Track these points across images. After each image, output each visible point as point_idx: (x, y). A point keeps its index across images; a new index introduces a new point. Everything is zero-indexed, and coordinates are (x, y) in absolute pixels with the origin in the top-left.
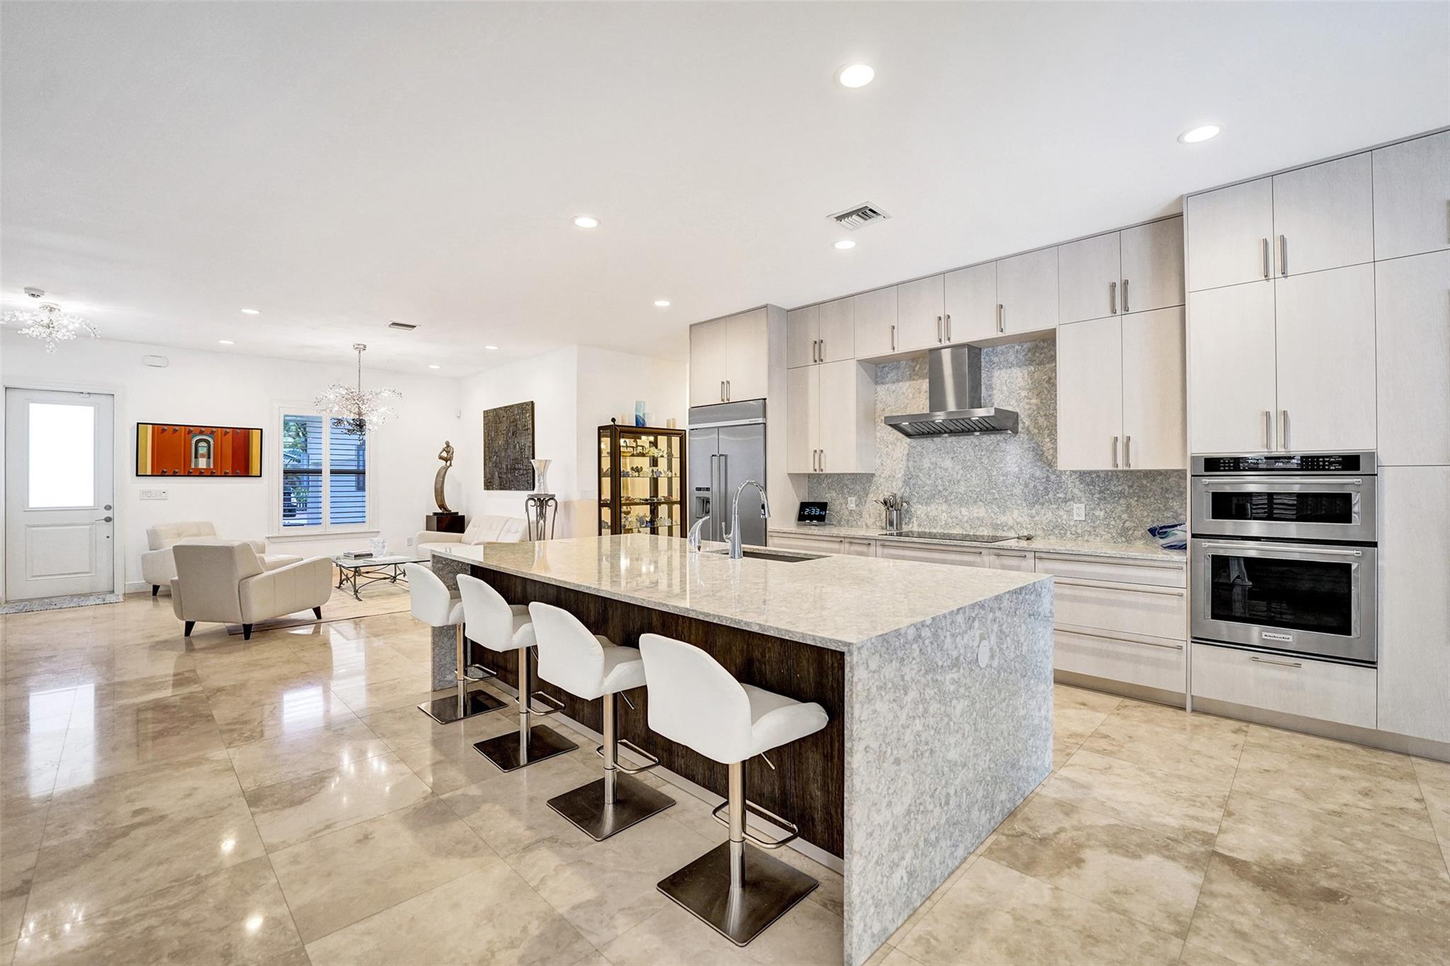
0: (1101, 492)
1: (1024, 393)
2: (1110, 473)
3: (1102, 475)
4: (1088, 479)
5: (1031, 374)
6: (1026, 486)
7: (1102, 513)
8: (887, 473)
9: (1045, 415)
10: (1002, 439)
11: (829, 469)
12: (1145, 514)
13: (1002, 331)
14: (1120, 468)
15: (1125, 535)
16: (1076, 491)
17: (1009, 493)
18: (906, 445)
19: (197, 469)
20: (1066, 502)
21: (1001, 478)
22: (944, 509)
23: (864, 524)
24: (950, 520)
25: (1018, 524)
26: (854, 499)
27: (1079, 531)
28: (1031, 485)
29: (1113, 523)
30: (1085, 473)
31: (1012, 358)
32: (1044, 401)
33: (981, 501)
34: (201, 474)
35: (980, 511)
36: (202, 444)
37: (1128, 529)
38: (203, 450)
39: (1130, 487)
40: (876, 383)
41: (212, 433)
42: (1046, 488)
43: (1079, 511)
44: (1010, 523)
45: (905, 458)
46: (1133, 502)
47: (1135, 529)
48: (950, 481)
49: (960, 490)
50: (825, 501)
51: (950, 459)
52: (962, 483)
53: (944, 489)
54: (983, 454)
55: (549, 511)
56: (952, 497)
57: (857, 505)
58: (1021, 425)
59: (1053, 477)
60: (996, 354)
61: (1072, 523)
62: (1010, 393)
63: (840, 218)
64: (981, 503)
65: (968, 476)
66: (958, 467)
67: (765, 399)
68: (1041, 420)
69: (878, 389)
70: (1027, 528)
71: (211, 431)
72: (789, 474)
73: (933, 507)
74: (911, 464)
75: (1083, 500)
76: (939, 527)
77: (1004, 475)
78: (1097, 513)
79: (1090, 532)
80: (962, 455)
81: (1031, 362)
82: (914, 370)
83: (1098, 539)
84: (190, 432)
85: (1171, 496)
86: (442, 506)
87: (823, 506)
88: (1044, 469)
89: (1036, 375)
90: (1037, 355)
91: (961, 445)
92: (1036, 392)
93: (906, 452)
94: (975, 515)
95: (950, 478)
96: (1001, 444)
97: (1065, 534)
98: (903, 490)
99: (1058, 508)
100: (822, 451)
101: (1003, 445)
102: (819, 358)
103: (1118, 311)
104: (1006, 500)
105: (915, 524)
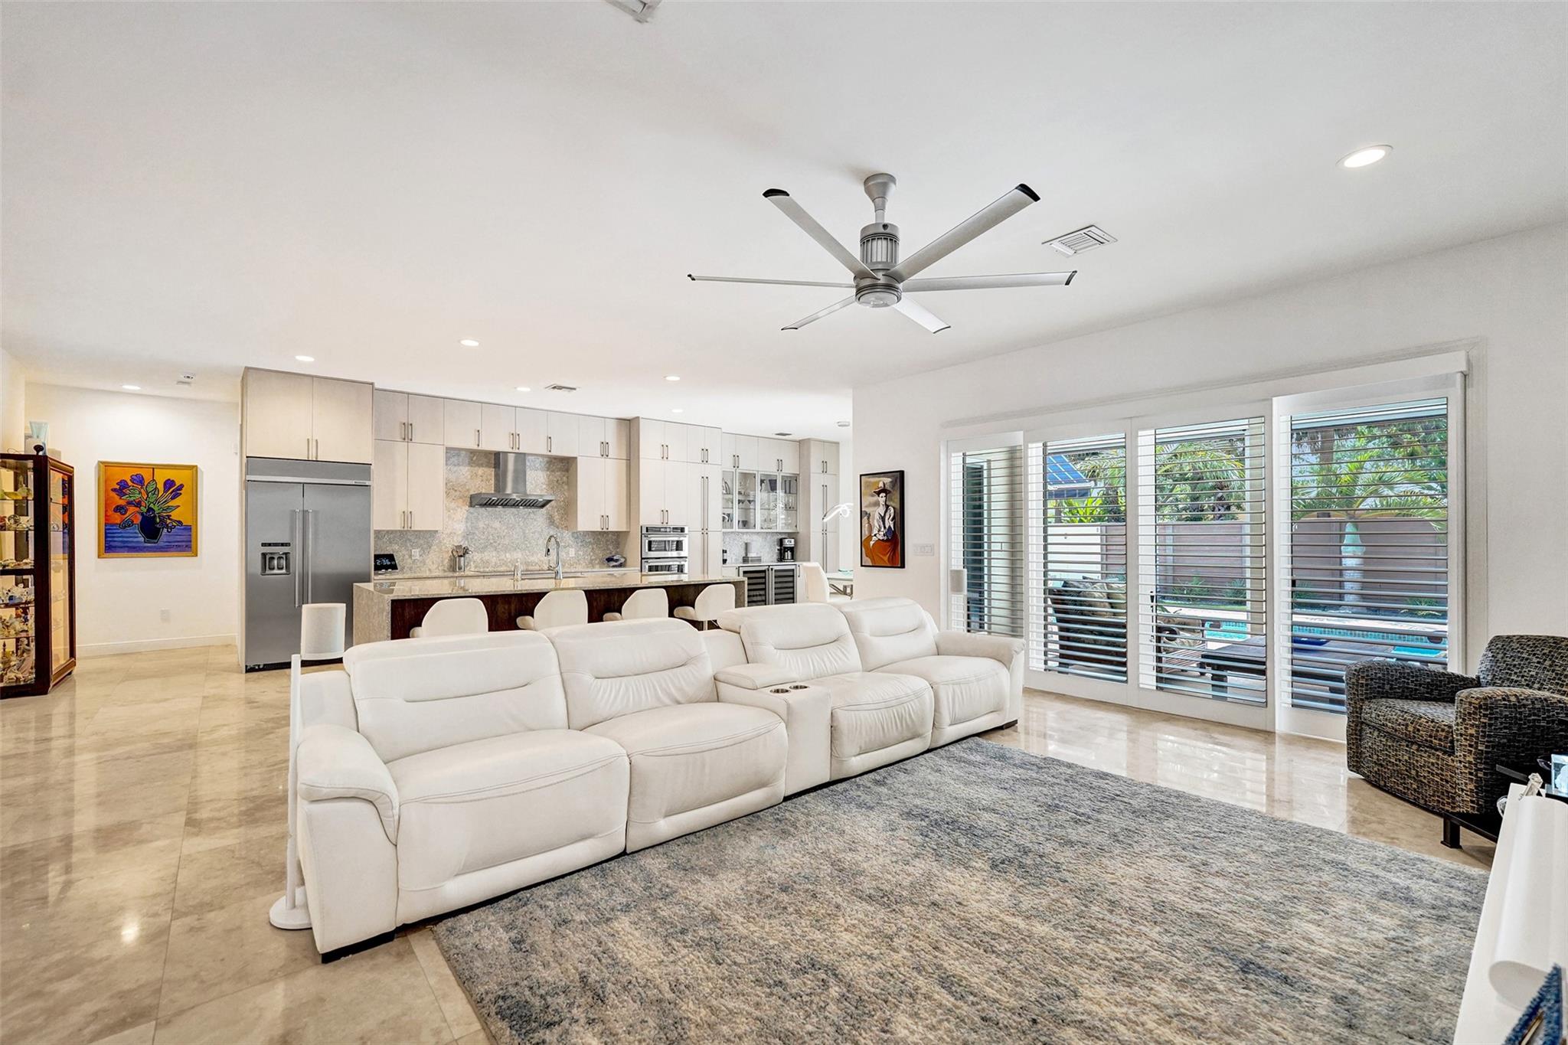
0: (581, 542)
3: (582, 534)
8: (448, 531)
10: (531, 511)
15: (591, 563)
16: (570, 542)
17: (535, 544)
18: (465, 512)
20: (565, 548)
21: (532, 535)
22: (494, 555)
23: (427, 569)
24: (498, 562)
25: (540, 561)
26: (418, 550)
27: (571, 562)
29: (586, 557)
30: (585, 531)
32: (554, 492)
33: (519, 549)
35: (518, 555)
37: (593, 560)
39: (594, 539)
43: (572, 552)
44: (536, 561)
45: (464, 520)
46: (595, 547)
47: (596, 559)
48: (498, 537)
49: (505, 542)
50: (389, 553)
51: (499, 523)
52: (506, 537)
53: (494, 541)
54: (520, 520)
56: (500, 547)
57: (420, 555)
59: (559, 534)
61: (568, 559)
62: (536, 485)
65: (511, 533)
66: (503, 528)
67: (370, 464)
73: (486, 553)
74: (469, 524)
75: (574, 546)
76: (491, 567)
78: (582, 552)
79: (576, 562)
81: (548, 469)
83: (580, 566)
87: (391, 557)
90: (552, 466)
93: (465, 516)
94: (515, 558)
95: (498, 534)
97: (565, 565)
98: (467, 541)
100: (412, 512)
101: (532, 515)
102: (407, 438)
103: (604, 456)
104: (534, 548)
105: (473, 566)
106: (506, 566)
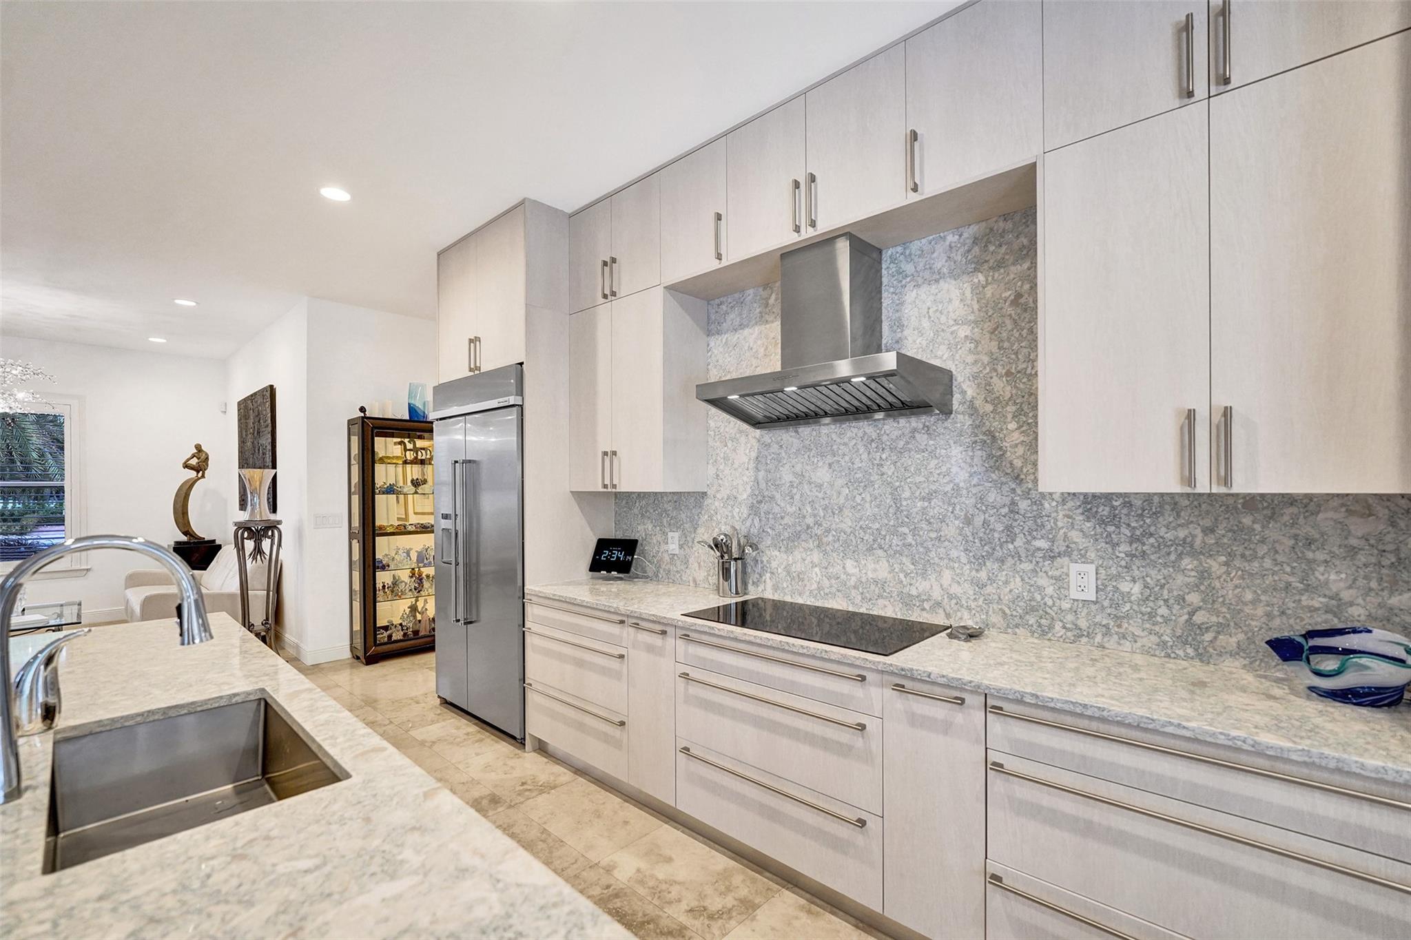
0: (1133, 540)
1: (964, 331)
2: (1156, 499)
3: (1138, 503)
4: (1104, 511)
5: (978, 290)
6: (968, 521)
7: (1136, 589)
8: (724, 493)
9: (1008, 374)
10: (921, 426)
12: (1249, 596)
13: (915, 189)
14: (1201, 488)
15: (1194, 642)
16: (1075, 535)
17: (933, 535)
18: (754, 442)
20: (1053, 558)
21: (919, 504)
22: (816, 560)
23: (691, 578)
24: (826, 583)
25: (951, 597)
26: (676, 535)
27: (1083, 623)
28: (978, 520)
29: (1163, 611)
30: (1094, 496)
31: (940, 263)
32: (1006, 345)
33: (881, 548)
35: (878, 568)
37: (1204, 630)
39: (1209, 531)
40: (709, 333)
42: (1009, 528)
43: (1083, 581)
44: (937, 594)
45: (752, 465)
46: (1215, 565)
47: (1221, 628)
48: (825, 509)
49: (843, 526)
51: (826, 467)
52: (846, 512)
53: (816, 523)
54: (884, 456)
56: (830, 538)
57: (681, 547)
58: (957, 398)
59: (1023, 505)
60: (909, 258)
61: (1066, 605)
62: (937, 333)
64: (880, 552)
65: (858, 499)
66: (840, 482)
67: (521, 364)
68: (999, 385)
69: (712, 344)
70: (969, 609)
72: (571, 492)
73: (798, 554)
74: (761, 474)
75: (1092, 555)
76: (808, 593)
77: (923, 499)
78: (1125, 587)
79: (1106, 626)
80: (847, 458)
81: (978, 265)
82: (767, 305)
83: (1127, 645)
85: (1320, 556)
87: (630, 546)
88: (1005, 489)
89: (989, 291)
90: (992, 248)
91: (846, 440)
92: (988, 326)
93: (754, 455)
94: (870, 575)
95: (827, 502)
96: (917, 435)
97: (1051, 627)
98: (748, 523)
99: (1034, 571)
100: (614, 453)
101: (922, 438)
102: (610, 291)
103: (1200, 89)
104: (928, 550)
105: (769, 584)
106: (847, 597)
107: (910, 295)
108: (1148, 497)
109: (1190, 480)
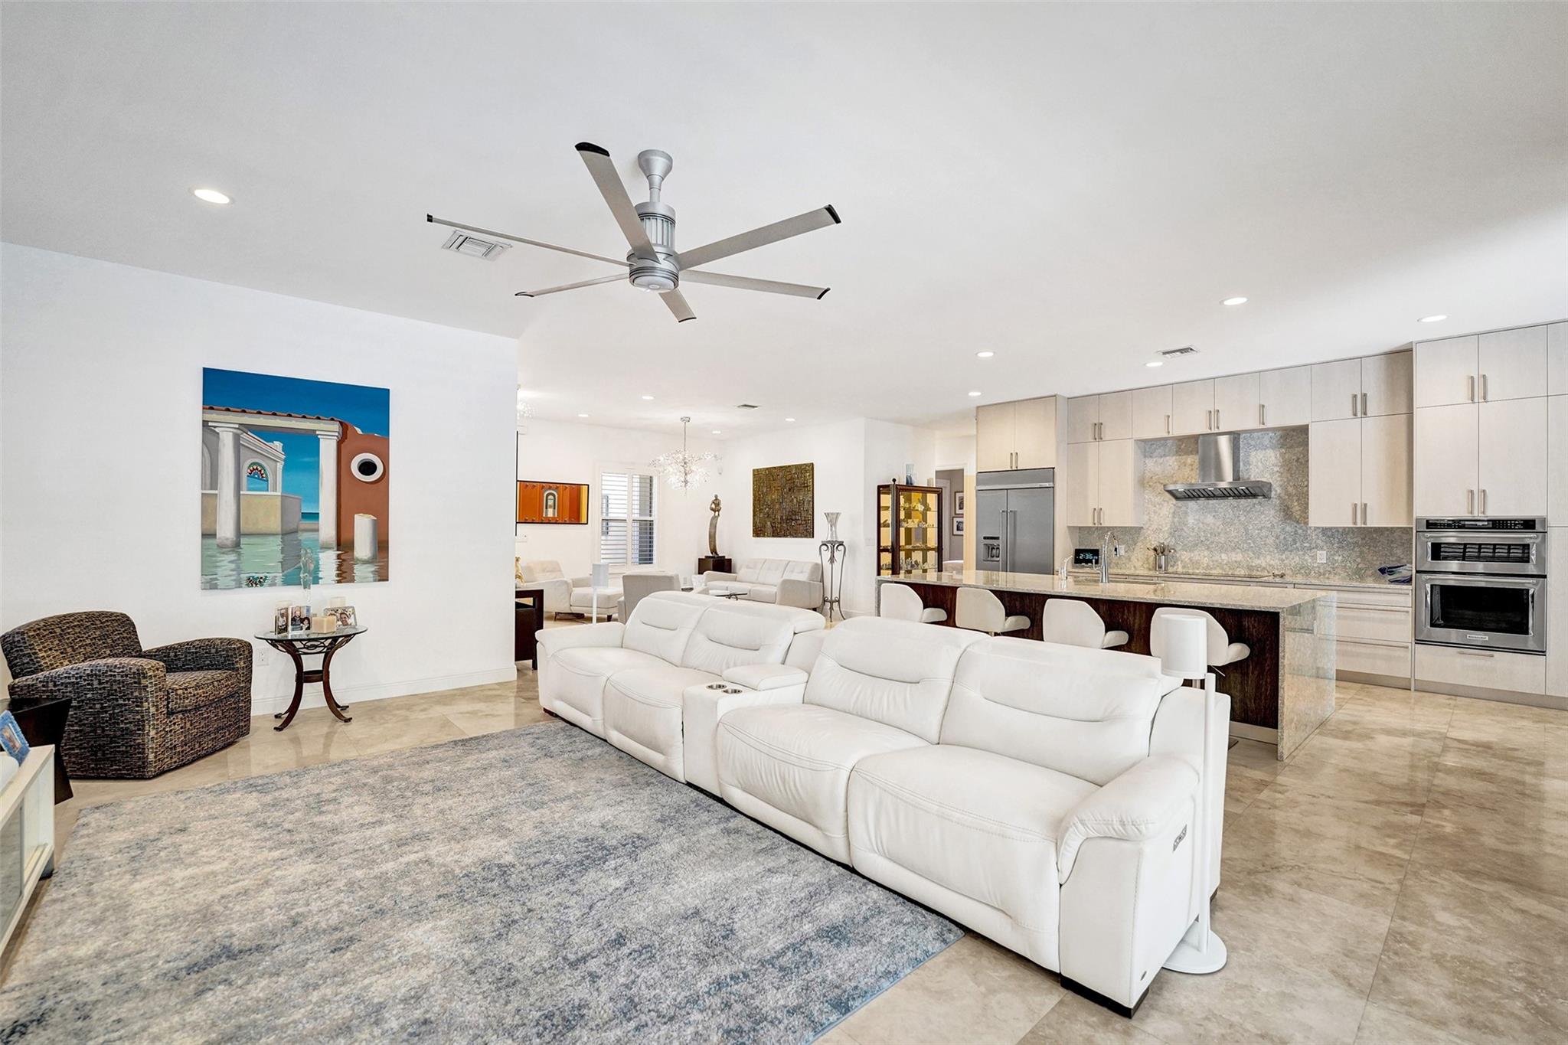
0: (1339, 542)
1: (1276, 469)
2: (1347, 529)
3: (1340, 530)
4: (1329, 533)
5: (1282, 455)
6: (1277, 537)
7: (1340, 558)
8: (1154, 527)
10: (1257, 502)
11: (1107, 522)
12: (1376, 558)
13: (1261, 424)
14: (1359, 525)
15: (1359, 573)
16: (1319, 541)
17: (1262, 543)
19: (547, 518)
20: (1311, 549)
21: (1256, 531)
23: (1133, 565)
24: (1212, 564)
25: (1270, 566)
26: (1123, 546)
27: (1322, 571)
28: (1282, 537)
29: (1349, 565)
30: (1326, 528)
31: (1266, 442)
32: (1295, 475)
33: (1238, 548)
34: (549, 522)
35: (1237, 556)
36: (551, 497)
37: (1361, 569)
38: (551, 503)
39: (1362, 539)
40: (1145, 456)
41: (557, 488)
42: (1294, 540)
43: (1322, 556)
44: (1264, 565)
45: (1169, 515)
46: (1365, 550)
47: (1366, 569)
48: (1211, 534)
50: (1096, 548)
52: (1222, 535)
53: (1206, 539)
54: (1240, 513)
55: (838, 555)
56: (1213, 545)
57: (1126, 552)
58: (1273, 493)
59: (1300, 531)
60: (1254, 440)
61: (1315, 565)
62: (1264, 469)
63: (1165, 353)
64: (1238, 550)
65: (1228, 530)
66: (1218, 523)
67: (1053, 468)
68: (1290, 489)
69: (1146, 462)
70: (1279, 569)
71: (555, 486)
72: (1069, 527)
73: (1196, 552)
74: (1176, 520)
75: (1325, 548)
77: (1258, 529)
78: (1336, 558)
79: (1330, 571)
80: (1222, 513)
81: (1282, 445)
82: (1184, 449)
83: (1337, 577)
84: (543, 487)
86: (714, 550)
87: (1096, 552)
88: (1295, 526)
89: (1286, 455)
92: (1287, 468)
93: (1172, 511)
95: (1212, 531)
96: (1254, 506)
97: (1310, 573)
98: (1170, 540)
99: (1304, 554)
100: (1100, 509)
101: (1258, 507)
102: (1098, 437)
103: (1359, 415)
104: (1260, 549)
105: (1180, 566)
106: (1222, 569)
107: (1253, 453)
108: (1344, 528)
109: (1355, 523)
